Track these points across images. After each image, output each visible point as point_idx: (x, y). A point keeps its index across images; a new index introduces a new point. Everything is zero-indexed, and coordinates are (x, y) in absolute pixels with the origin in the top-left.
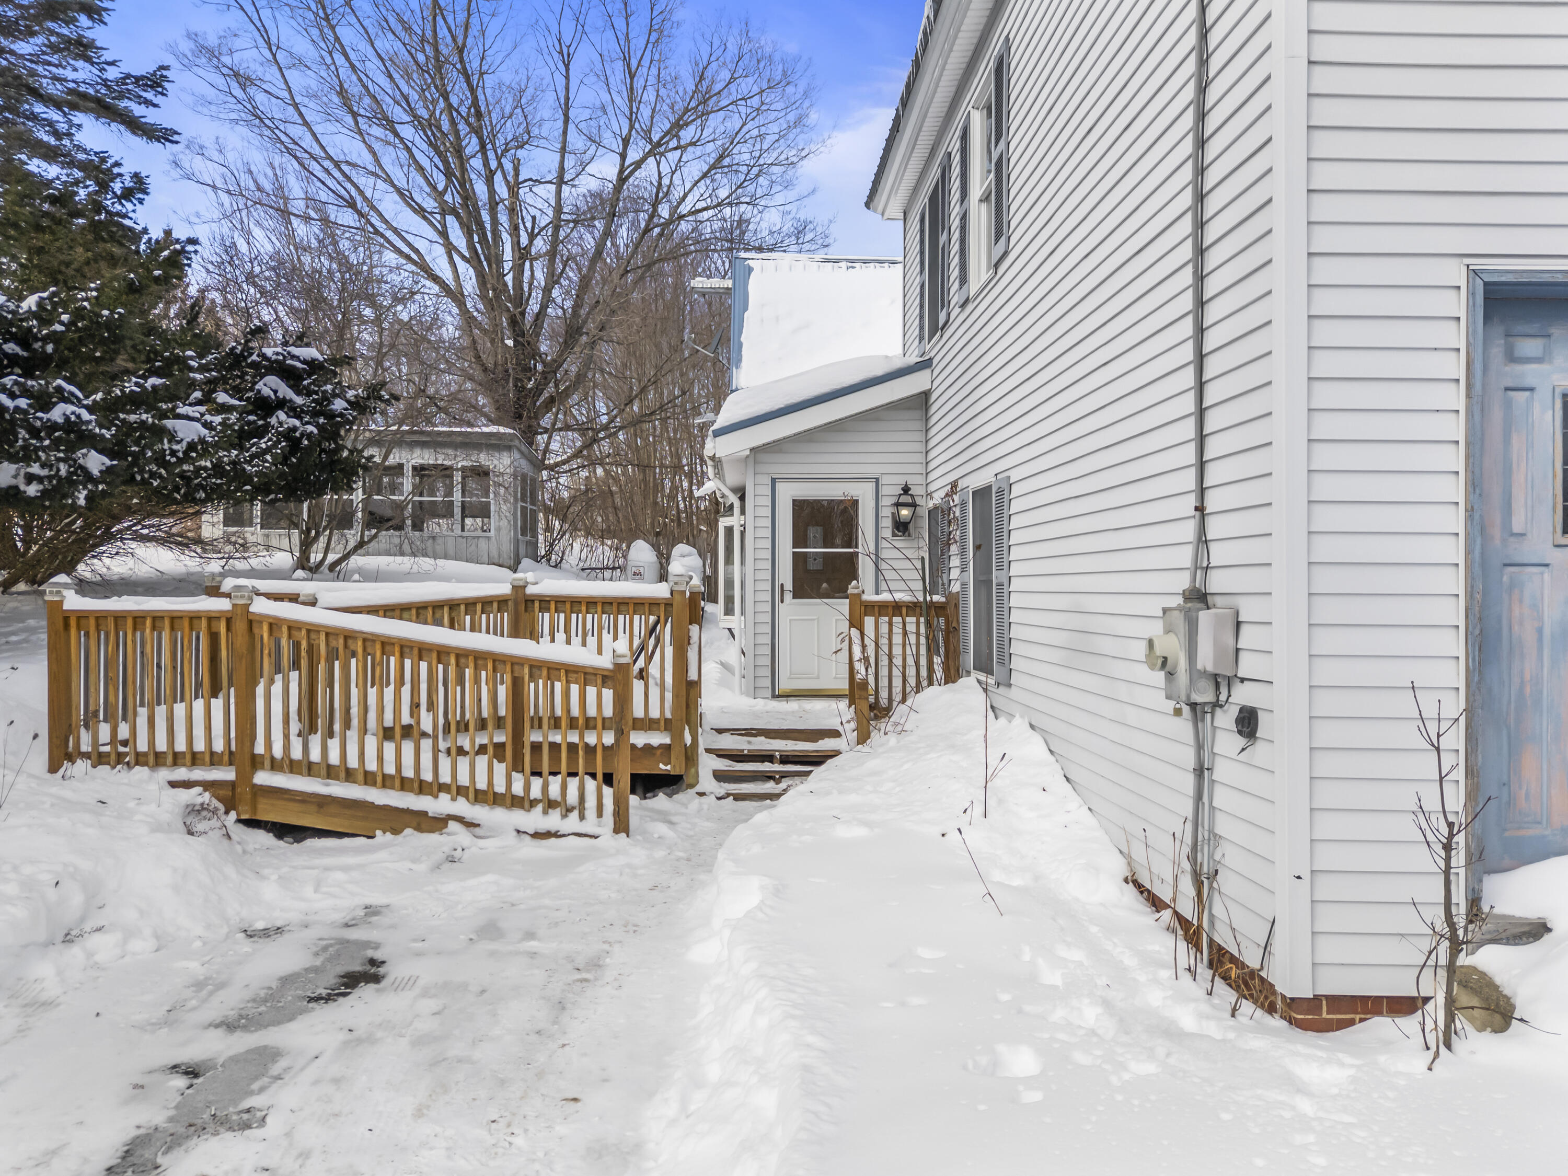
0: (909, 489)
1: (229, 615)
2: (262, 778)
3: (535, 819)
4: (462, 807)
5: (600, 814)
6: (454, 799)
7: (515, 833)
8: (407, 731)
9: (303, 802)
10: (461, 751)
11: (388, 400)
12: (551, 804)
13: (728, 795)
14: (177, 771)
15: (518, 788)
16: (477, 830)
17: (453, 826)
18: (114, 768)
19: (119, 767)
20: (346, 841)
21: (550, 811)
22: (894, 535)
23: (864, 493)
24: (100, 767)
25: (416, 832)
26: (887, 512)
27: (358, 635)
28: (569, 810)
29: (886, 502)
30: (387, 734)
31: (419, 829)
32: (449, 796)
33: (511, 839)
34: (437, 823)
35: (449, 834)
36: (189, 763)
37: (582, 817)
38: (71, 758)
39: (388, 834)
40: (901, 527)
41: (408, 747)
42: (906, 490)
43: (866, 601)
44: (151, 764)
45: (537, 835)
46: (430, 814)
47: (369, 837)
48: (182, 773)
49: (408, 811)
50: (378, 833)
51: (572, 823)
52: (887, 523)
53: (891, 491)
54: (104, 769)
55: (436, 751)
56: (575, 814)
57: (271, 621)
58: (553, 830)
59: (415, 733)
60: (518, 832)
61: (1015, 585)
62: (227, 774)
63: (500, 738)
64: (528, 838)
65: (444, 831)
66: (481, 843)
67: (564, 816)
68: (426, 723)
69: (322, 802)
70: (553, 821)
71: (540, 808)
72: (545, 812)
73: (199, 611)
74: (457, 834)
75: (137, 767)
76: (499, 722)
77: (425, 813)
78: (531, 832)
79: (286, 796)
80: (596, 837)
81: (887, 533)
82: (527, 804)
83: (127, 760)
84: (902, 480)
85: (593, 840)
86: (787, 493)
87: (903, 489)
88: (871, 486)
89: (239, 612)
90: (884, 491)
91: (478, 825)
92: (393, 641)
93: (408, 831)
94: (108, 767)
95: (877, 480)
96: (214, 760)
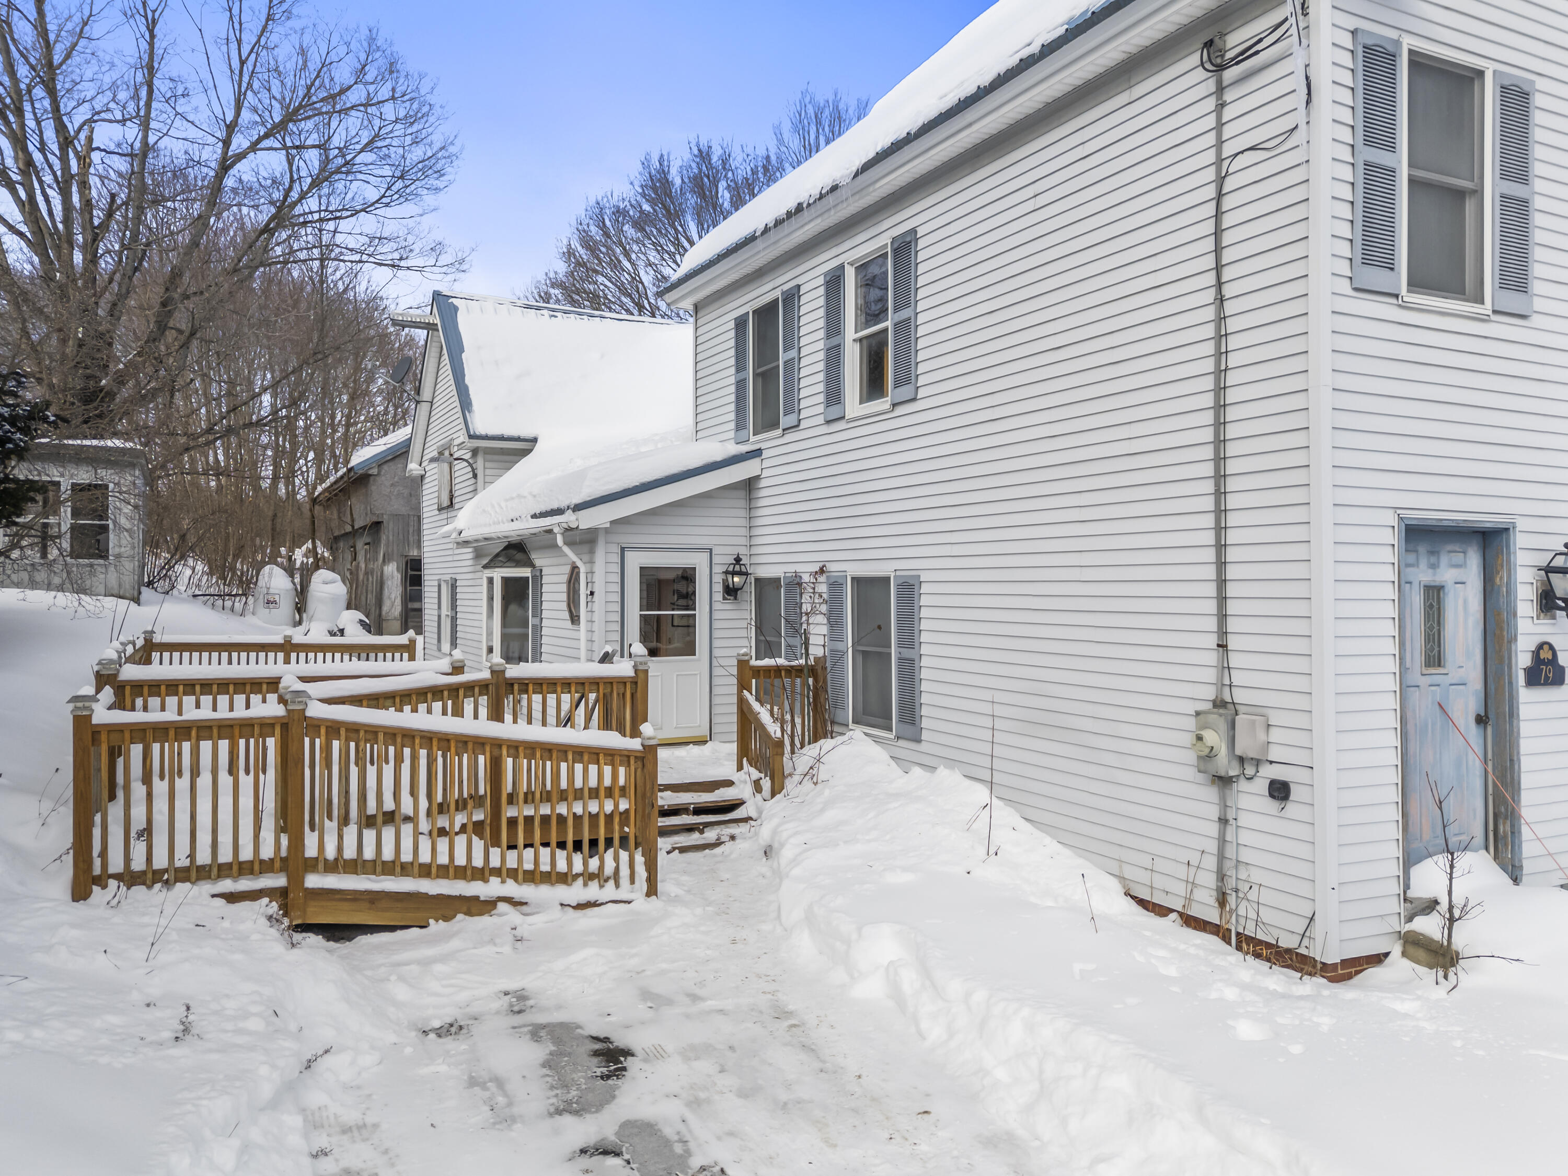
0: (741, 560)
1: (285, 721)
2: (313, 881)
3: (577, 892)
4: (511, 888)
5: (632, 881)
6: (503, 882)
7: (560, 907)
8: (390, 817)
9: (354, 900)
10: (442, 832)
11: (53, 422)
12: (591, 877)
13: (674, 849)
14: (221, 883)
15: (562, 866)
16: (524, 908)
17: (502, 907)
18: (150, 887)
19: (158, 886)
20: (400, 934)
21: (590, 883)
22: (724, 599)
23: (699, 561)
24: (134, 888)
25: (467, 917)
26: (718, 578)
27: (416, 733)
28: (606, 880)
29: (718, 569)
30: (369, 821)
31: (469, 913)
32: (499, 879)
33: (557, 912)
34: (485, 907)
35: (500, 915)
36: (235, 875)
37: (617, 885)
38: (101, 881)
39: (440, 921)
40: (731, 592)
41: (388, 833)
42: (738, 560)
43: (754, 667)
44: (193, 880)
45: (580, 907)
46: (482, 899)
47: (422, 927)
48: (227, 885)
49: (461, 898)
50: (431, 921)
51: (609, 892)
52: (719, 588)
53: (723, 560)
54: (139, 891)
55: (417, 834)
56: (611, 883)
57: (329, 724)
58: (592, 899)
59: (397, 817)
60: (562, 905)
61: (925, 662)
62: (280, 881)
63: (479, 816)
64: (571, 909)
65: (493, 912)
66: (530, 919)
67: (601, 887)
68: (407, 806)
69: (373, 898)
70: (593, 892)
71: (580, 881)
72: (585, 885)
73: (251, 719)
74: (506, 914)
75: (178, 884)
76: (478, 801)
77: (476, 898)
78: (574, 904)
79: (337, 896)
80: (629, 902)
81: (718, 596)
82: (570, 879)
83: (166, 877)
84: (735, 551)
85: (627, 905)
86: (635, 561)
87: (735, 559)
88: (706, 556)
89: (296, 717)
90: (716, 560)
91: (526, 903)
92: (449, 737)
93: (460, 916)
94: (143, 887)
95: (711, 550)
96: (266, 867)
